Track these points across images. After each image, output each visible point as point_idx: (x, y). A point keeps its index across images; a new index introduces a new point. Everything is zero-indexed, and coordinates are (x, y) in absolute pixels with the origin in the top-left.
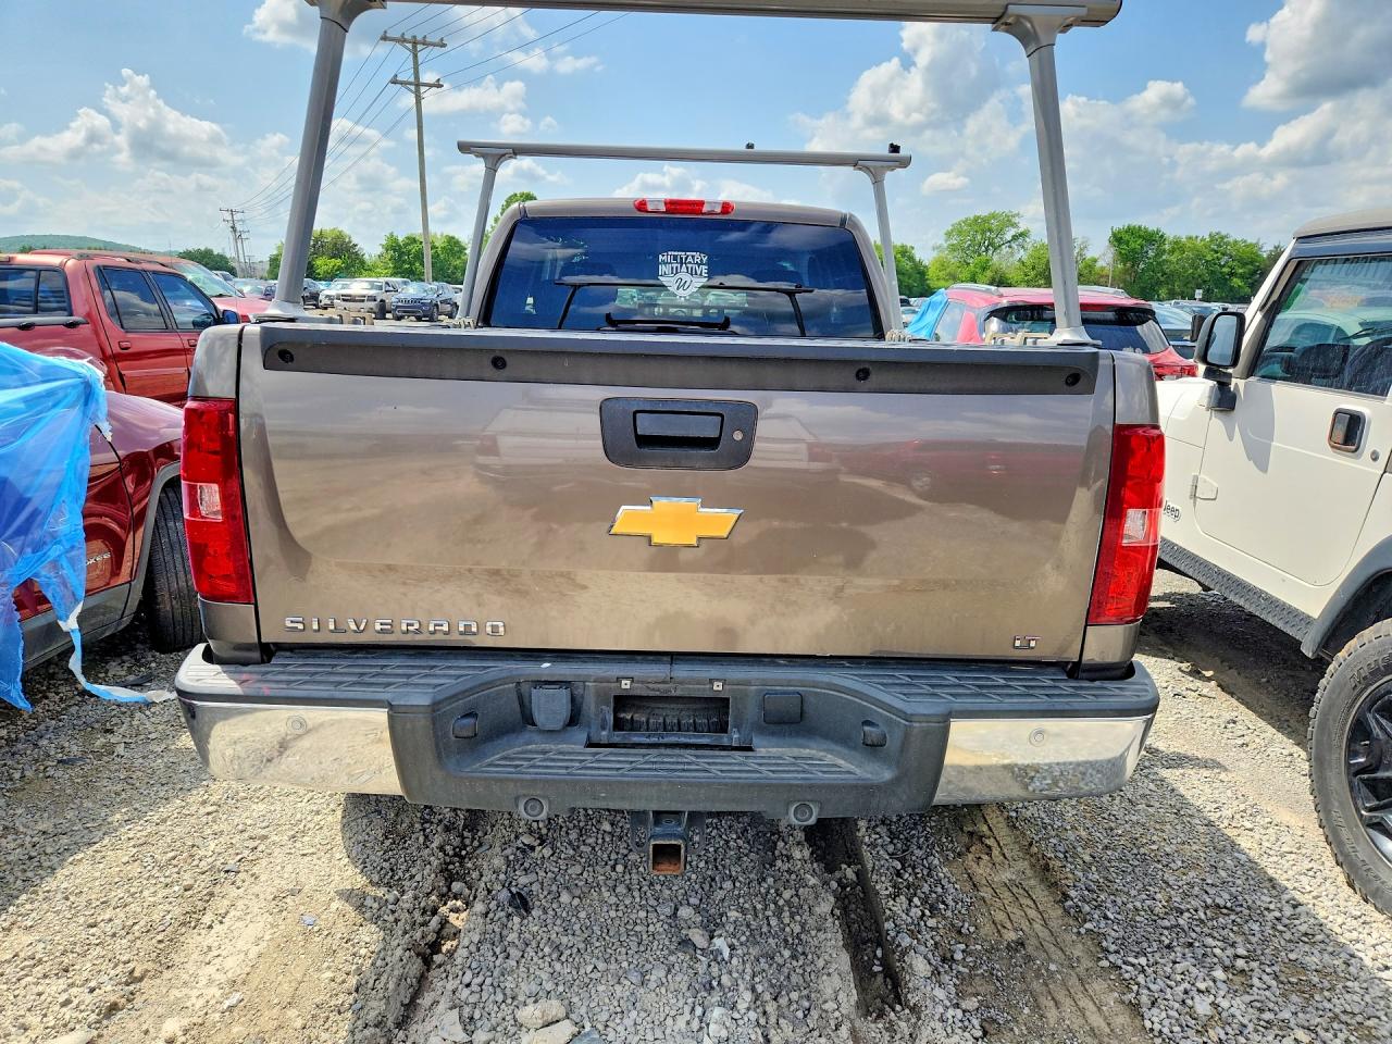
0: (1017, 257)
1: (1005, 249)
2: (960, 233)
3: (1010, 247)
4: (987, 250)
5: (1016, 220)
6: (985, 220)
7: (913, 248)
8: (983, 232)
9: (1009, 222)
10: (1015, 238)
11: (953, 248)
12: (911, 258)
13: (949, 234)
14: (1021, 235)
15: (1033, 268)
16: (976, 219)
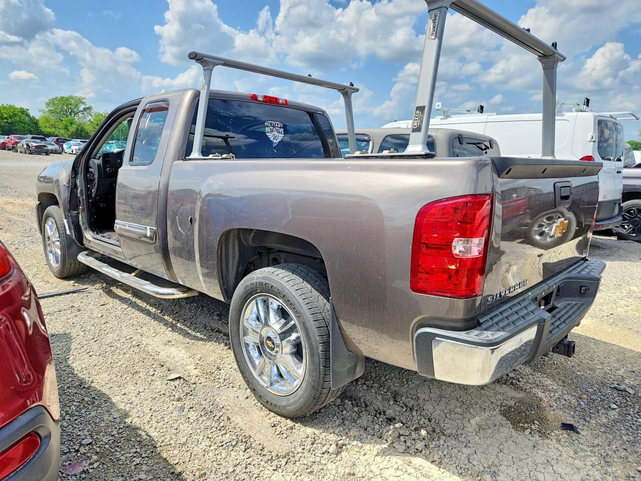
0: (88, 119)
1: (80, 115)
2: (54, 104)
3: (83, 114)
4: (71, 114)
5: (84, 101)
6: (67, 99)
7: (28, 110)
8: (67, 105)
9: (80, 101)
10: (85, 109)
11: (51, 112)
12: (28, 115)
13: (48, 104)
14: (88, 108)
15: (98, 125)
16: (62, 98)
